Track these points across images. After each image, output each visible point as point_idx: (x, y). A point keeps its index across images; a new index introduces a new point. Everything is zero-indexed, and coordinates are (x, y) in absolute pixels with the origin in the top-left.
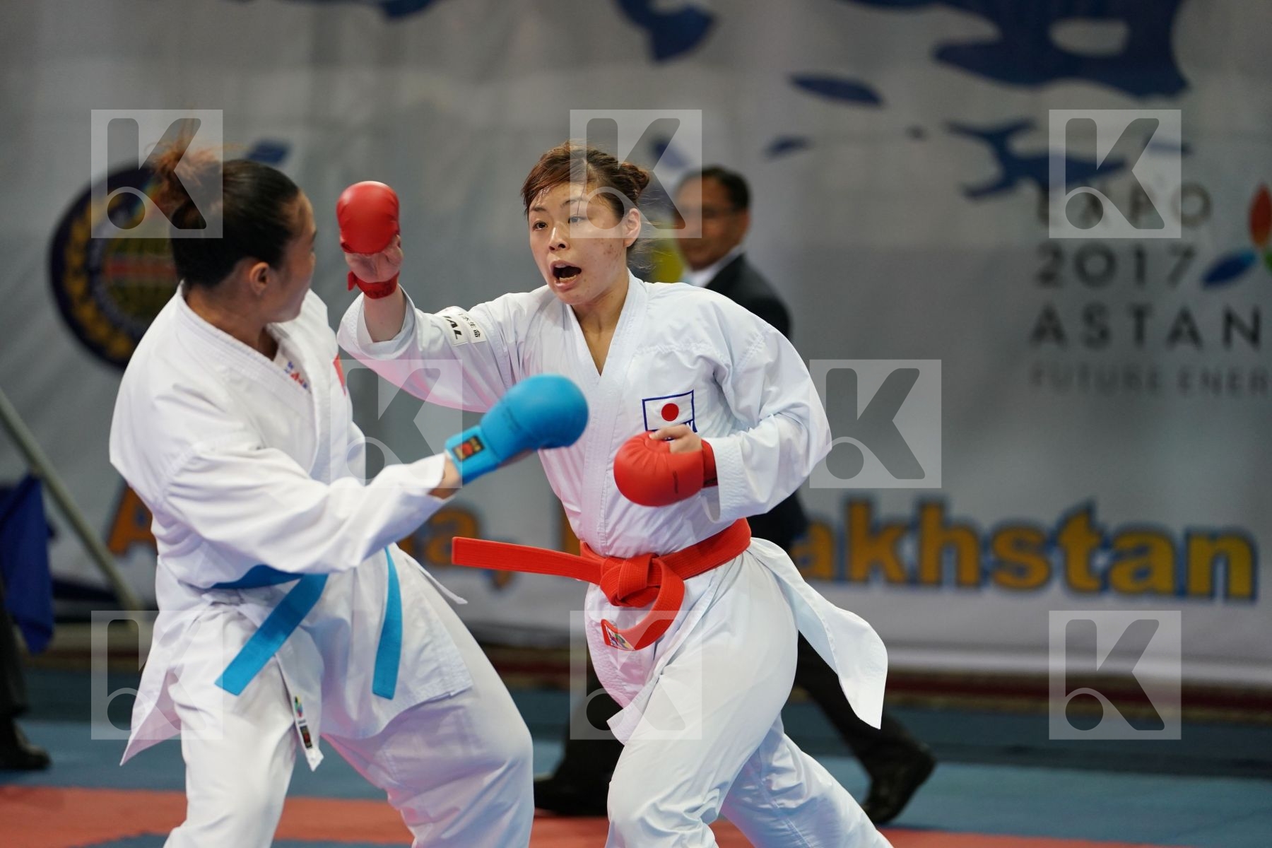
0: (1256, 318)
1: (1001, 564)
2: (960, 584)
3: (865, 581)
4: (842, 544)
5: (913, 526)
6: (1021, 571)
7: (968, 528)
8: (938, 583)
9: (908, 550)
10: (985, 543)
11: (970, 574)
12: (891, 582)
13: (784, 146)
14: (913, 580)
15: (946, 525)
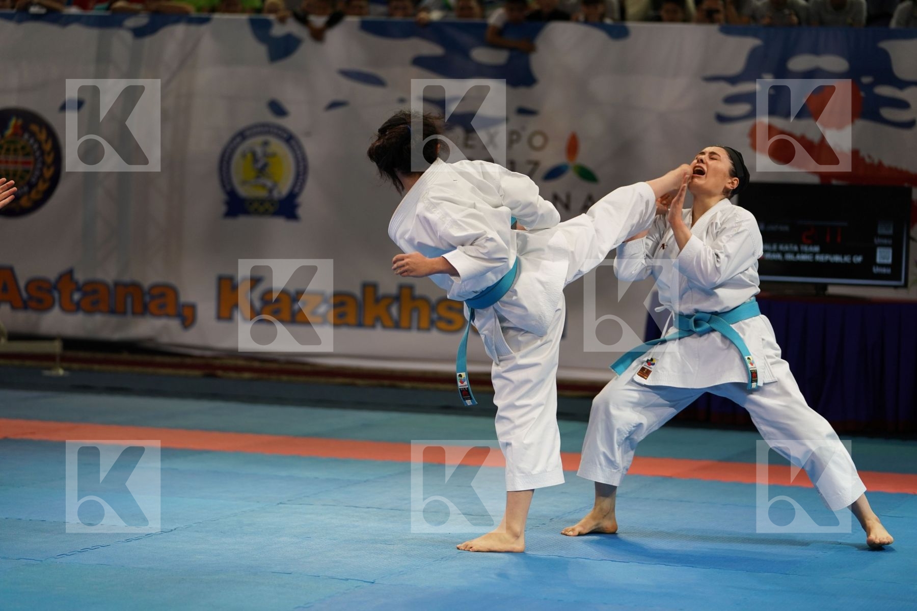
0: (568, 196)
1: (440, 318)
2: (419, 329)
3: (373, 326)
4: (361, 307)
5: (397, 298)
6: (450, 322)
7: (424, 299)
8: (409, 328)
9: (394, 310)
10: (433, 308)
11: (425, 323)
12: (385, 327)
13: (334, 105)
14: (397, 326)
15: (413, 298)
